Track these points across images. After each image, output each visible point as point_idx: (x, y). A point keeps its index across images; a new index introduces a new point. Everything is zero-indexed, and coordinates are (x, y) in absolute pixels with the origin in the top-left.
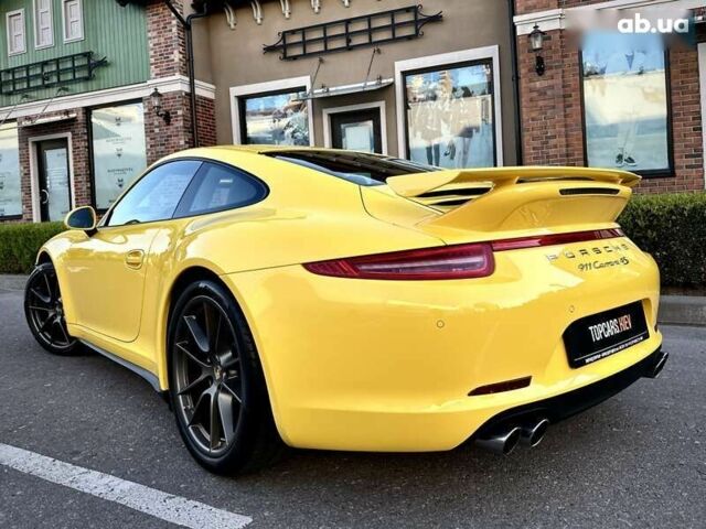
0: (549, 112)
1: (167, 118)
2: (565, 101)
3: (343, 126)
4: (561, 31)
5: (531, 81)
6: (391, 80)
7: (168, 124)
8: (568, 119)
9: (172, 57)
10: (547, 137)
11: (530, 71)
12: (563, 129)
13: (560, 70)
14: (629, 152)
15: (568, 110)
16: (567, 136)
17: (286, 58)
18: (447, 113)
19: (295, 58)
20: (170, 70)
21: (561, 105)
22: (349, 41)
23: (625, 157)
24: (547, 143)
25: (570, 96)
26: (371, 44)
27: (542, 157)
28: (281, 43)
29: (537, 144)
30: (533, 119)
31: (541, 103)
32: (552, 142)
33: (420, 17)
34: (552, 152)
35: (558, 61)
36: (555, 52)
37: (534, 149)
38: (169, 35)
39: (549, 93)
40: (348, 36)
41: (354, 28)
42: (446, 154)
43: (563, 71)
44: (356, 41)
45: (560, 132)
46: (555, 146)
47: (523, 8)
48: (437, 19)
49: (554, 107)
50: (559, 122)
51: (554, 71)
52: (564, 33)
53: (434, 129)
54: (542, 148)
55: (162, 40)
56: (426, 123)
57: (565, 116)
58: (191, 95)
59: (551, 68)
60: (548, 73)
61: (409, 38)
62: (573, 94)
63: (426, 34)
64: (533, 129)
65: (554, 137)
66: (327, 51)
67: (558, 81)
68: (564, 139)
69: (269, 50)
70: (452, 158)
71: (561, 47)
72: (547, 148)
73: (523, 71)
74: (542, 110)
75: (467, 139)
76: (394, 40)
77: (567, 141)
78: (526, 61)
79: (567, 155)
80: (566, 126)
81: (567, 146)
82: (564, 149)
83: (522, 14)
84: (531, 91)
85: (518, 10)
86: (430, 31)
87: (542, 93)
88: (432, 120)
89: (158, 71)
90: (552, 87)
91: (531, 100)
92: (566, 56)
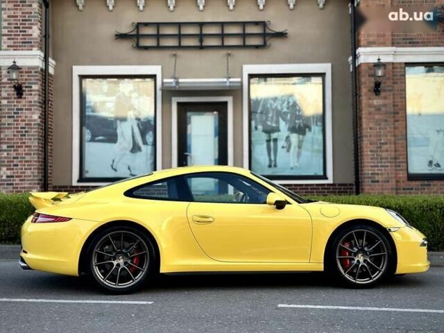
0: (383, 124)
1: (19, 90)
2: (394, 117)
3: (189, 114)
4: (393, 63)
5: (370, 99)
6: (239, 80)
7: (20, 98)
8: (397, 131)
9: (29, 31)
10: (381, 143)
11: (369, 91)
12: (393, 138)
13: (392, 93)
14: (437, 159)
15: (396, 123)
16: (395, 144)
17: (139, 47)
18: (285, 113)
19: (146, 48)
20: (27, 44)
21: (392, 120)
22: (201, 41)
23: (434, 163)
24: (381, 148)
25: (398, 113)
26: (223, 47)
27: (377, 159)
28: (135, 33)
29: (373, 148)
30: (371, 128)
31: (377, 117)
32: (385, 147)
33: (268, 31)
34: (384, 155)
35: (391, 86)
36: (388, 79)
37: (371, 151)
38: (27, 9)
39: (383, 109)
40: (201, 37)
41: (207, 31)
42: (283, 147)
43: (394, 95)
44: (209, 42)
45: (390, 140)
46: (387, 151)
47: (365, 42)
48: (281, 35)
49: (386, 121)
50: (390, 132)
51: (387, 93)
52: (395, 66)
53: (274, 125)
54: (377, 151)
55: (19, 13)
56: (267, 120)
57: (395, 128)
58: (44, 72)
59: (385, 91)
60: (383, 94)
61: (257, 47)
62: (400, 112)
63: (272, 46)
64: (370, 136)
65: (386, 144)
66: (180, 47)
67: (389, 101)
68: (393, 146)
69: (121, 37)
70: (288, 151)
71: (393, 76)
72: (380, 151)
73: (364, 90)
74: (378, 122)
75: (301, 136)
76: (244, 47)
77: (395, 147)
78: (366, 84)
79: (396, 158)
80: (395, 136)
81: (396, 151)
82: (393, 153)
83: (365, 46)
84: (370, 106)
85: (362, 43)
86: (275, 44)
87: (378, 109)
88: (272, 118)
89: (11, 43)
90: (385, 105)
91: (370, 113)
92: (396, 83)
